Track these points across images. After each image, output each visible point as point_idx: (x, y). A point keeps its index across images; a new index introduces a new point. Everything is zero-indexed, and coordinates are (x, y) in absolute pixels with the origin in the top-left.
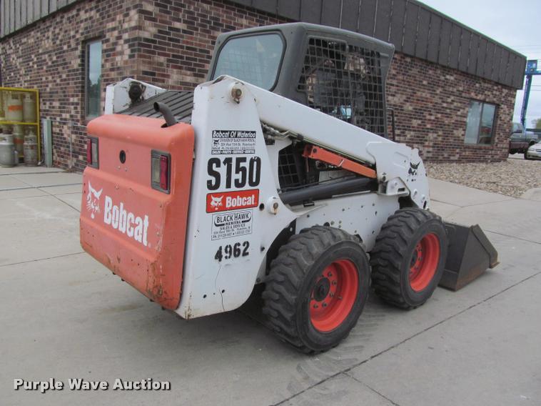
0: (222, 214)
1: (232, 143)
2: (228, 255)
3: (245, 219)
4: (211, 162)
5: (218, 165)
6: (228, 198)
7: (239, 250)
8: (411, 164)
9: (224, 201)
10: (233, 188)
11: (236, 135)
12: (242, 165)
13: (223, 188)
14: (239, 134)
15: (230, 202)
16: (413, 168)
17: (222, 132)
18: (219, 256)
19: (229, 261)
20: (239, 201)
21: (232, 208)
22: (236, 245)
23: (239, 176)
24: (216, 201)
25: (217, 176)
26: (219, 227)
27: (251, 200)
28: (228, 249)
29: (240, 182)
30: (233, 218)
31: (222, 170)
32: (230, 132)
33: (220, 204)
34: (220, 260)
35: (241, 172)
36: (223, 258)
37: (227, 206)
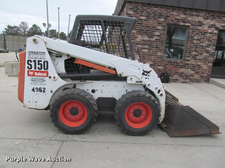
0: (34, 77)
1: (36, 56)
2: (37, 91)
3: (43, 80)
4: (28, 61)
5: (31, 62)
6: (35, 73)
7: (41, 90)
8: (143, 70)
9: (34, 73)
10: (37, 70)
11: (37, 53)
12: (40, 63)
13: (33, 69)
14: (38, 53)
15: (36, 74)
16: (145, 73)
17: (32, 52)
18: (33, 90)
19: (37, 92)
20: (40, 74)
21: (37, 76)
22: (40, 88)
23: (40, 66)
24: (31, 73)
25: (31, 65)
26: (33, 81)
27: (45, 74)
28: (37, 89)
29: (40, 68)
30: (38, 79)
31: (33, 64)
32: (35, 52)
33: (33, 74)
34: (34, 92)
35: (40, 65)
36: (35, 91)
37: (35, 75)
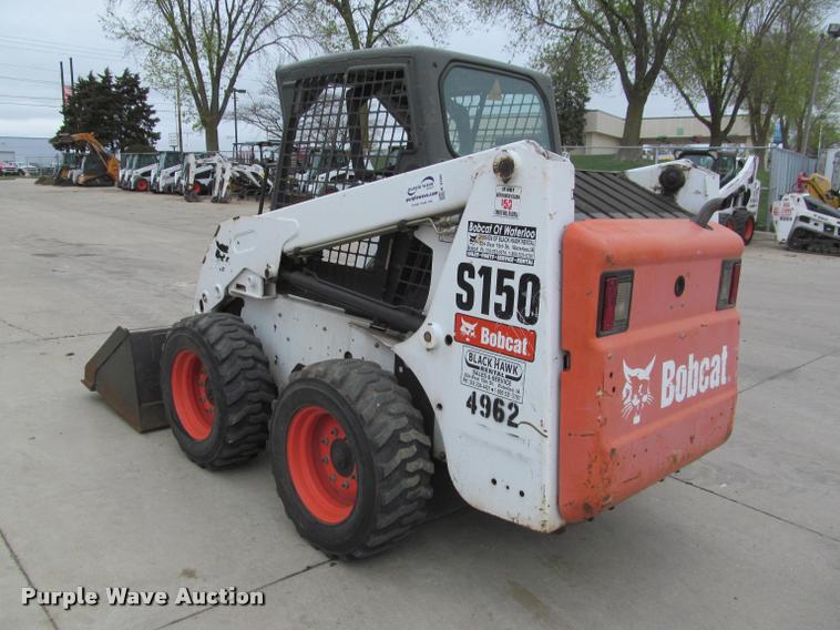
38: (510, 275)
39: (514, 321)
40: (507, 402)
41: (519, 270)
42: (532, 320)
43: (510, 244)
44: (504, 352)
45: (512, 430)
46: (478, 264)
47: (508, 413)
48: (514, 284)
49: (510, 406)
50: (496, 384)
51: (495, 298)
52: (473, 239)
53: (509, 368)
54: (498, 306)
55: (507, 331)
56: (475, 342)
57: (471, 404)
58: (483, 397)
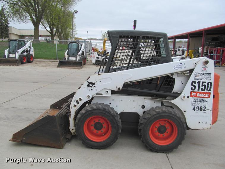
38: (205, 82)
39: (206, 91)
40: (203, 107)
41: (207, 82)
42: (210, 90)
43: (205, 77)
44: (203, 97)
45: (204, 112)
46: (197, 81)
47: (203, 108)
48: (206, 84)
49: (204, 107)
50: (200, 104)
51: (201, 87)
52: (196, 76)
53: (204, 100)
54: (202, 89)
55: (204, 93)
56: (196, 96)
57: (194, 109)
58: (197, 107)
